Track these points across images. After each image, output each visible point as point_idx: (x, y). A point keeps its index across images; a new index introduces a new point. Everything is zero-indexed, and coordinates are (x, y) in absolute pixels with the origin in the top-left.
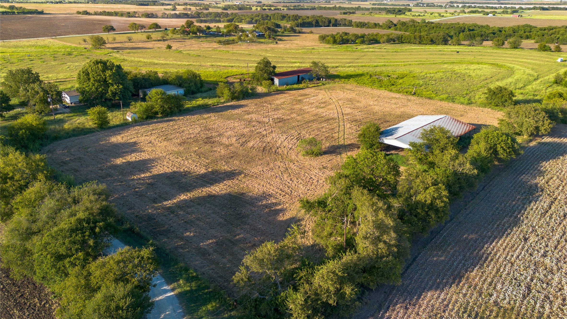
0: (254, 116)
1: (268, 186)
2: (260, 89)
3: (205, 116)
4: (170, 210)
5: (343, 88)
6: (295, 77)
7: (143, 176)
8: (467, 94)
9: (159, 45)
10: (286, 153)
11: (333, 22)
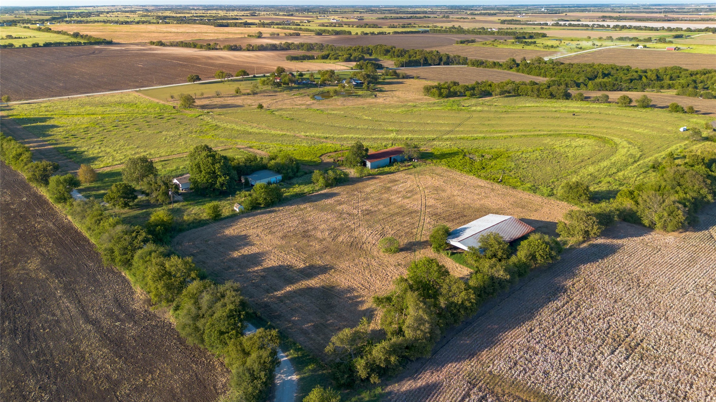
0: (344, 207)
1: (352, 281)
2: (353, 172)
3: (302, 207)
4: (280, 299)
5: (433, 172)
6: (387, 160)
7: (256, 269)
8: (553, 182)
9: (249, 102)
10: (369, 249)
11: (444, 59)
